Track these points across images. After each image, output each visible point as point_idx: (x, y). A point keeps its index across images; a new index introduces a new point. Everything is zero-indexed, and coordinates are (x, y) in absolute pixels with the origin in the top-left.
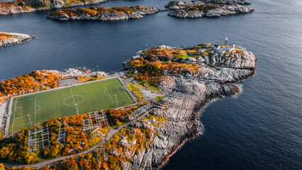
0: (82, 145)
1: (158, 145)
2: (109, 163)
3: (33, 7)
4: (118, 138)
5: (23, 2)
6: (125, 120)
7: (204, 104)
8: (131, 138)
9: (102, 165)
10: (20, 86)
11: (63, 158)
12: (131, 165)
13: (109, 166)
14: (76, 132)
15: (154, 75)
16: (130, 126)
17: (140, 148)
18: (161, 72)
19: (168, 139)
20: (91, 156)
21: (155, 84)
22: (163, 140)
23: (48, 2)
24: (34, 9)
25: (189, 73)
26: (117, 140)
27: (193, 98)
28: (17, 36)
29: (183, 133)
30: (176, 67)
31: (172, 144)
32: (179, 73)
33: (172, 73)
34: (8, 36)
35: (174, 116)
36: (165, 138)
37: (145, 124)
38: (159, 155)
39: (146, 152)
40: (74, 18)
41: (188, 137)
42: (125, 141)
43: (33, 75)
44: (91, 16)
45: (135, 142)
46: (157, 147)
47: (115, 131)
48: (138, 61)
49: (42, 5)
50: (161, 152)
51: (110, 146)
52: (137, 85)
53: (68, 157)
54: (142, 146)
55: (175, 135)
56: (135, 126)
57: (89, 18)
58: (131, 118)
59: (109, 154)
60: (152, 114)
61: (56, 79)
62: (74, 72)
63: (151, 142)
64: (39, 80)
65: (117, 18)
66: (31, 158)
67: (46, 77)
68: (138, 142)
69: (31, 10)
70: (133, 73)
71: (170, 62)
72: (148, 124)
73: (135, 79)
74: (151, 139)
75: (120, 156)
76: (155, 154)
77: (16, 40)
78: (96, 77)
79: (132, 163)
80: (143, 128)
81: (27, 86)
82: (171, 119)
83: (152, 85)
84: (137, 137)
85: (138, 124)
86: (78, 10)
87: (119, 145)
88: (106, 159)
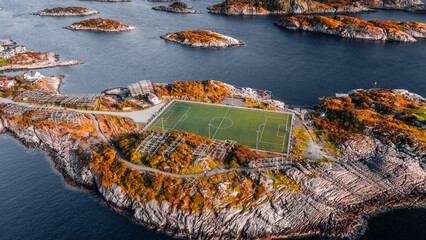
0: (180, 168)
1: (263, 214)
2: (192, 200)
3: (268, 10)
4: (221, 178)
5: (260, 3)
6: (244, 164)
7: (397, 202)
8: (233, 187)
9: (184, 197)
10: (185, 91)
11: (156, 171)
12: (214, 216)
13: (190, 203)
14: (185, 152)
15: (346, 129)
16: (244, 173)
17: (237, 203)
18: (360, 128)
19: (284, 215)
20: (178, 183)
21: (336, 141)
22: (276, 212)
23: (287, 5)
24: (268, 12)
25: (411, 145)
26: (217, 181)
27: (382, 183)
28: (226, 40)
29: (316, 220)
30: (393, 128)
31: (286, 224)
32: (390, 138)
33: (377, 135)
34: (218, 38)
35: (318, 191)
36: (281, 211)
37: (262, 179)
38: (257, 225)
39: (241, 213)
40: (305, 28)
41: (322, 230)
42: (223, 186)
43: (205, 83)
44: (329, 28)
45: (235, 194)
46: (260, 215)
47: (224, 170)
48: (340, 102)
49: (280, 8)
50: (262, 224)
51: (205, 183)
52: (310, 133)
53: (161, 172)
54: (241, 204)
55: (301, 216)
56: (248, 176)
57: (325, 31)
58: (252, 164)
59: (198, 191)
60: (283, 172)
61: (224, 94)
62: (250, 93)
63: (255, 206)
64: (206, 91)
65: (367, 37)
66: (135, 157)
67: (215, 89)
68: (239, 196)
69: (264, 12)
70: (318, 115)
71: (391, 117)
72: (268, 182)
73: (315, 124)
74: (258, 202)
75: (207, 199)
76: (252, 222)
77: (222, 44)
78: (266, 105)
79: (217, 215)
80: (256, 183)
81: (191, 93)
82: (308, 192)
83: (331, 140)
84: (242, 189)
85: (254, 176)
86: (315, 18)
87: (215, 187)
88: (191, 194)
